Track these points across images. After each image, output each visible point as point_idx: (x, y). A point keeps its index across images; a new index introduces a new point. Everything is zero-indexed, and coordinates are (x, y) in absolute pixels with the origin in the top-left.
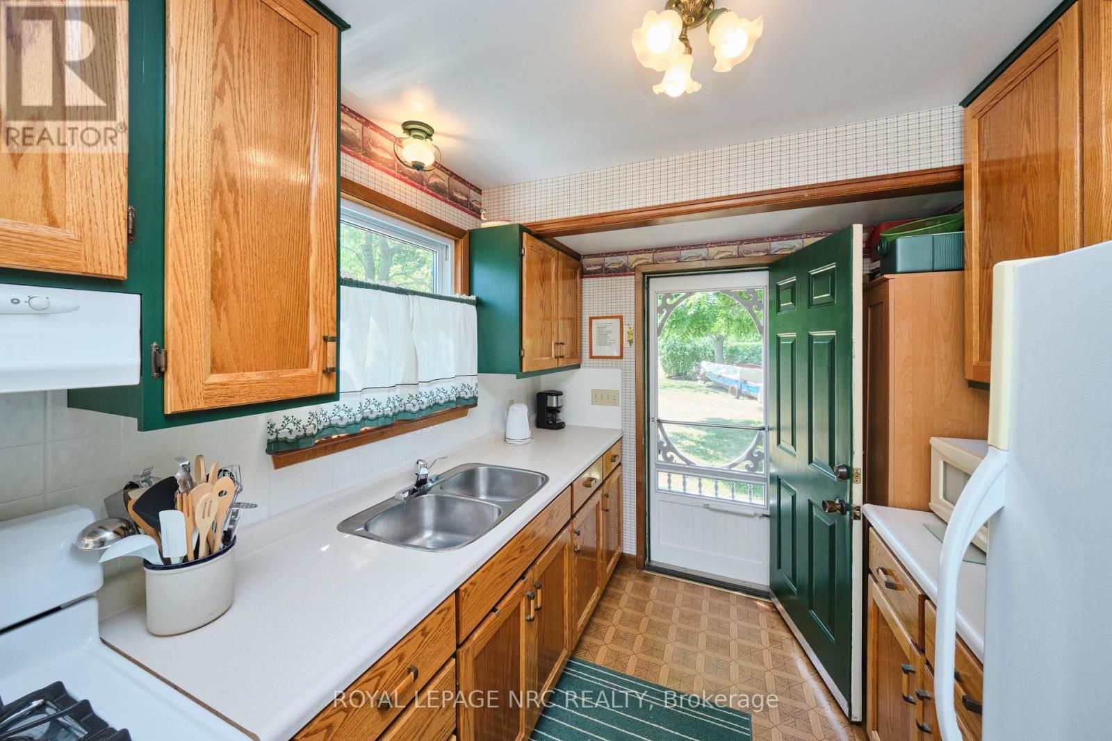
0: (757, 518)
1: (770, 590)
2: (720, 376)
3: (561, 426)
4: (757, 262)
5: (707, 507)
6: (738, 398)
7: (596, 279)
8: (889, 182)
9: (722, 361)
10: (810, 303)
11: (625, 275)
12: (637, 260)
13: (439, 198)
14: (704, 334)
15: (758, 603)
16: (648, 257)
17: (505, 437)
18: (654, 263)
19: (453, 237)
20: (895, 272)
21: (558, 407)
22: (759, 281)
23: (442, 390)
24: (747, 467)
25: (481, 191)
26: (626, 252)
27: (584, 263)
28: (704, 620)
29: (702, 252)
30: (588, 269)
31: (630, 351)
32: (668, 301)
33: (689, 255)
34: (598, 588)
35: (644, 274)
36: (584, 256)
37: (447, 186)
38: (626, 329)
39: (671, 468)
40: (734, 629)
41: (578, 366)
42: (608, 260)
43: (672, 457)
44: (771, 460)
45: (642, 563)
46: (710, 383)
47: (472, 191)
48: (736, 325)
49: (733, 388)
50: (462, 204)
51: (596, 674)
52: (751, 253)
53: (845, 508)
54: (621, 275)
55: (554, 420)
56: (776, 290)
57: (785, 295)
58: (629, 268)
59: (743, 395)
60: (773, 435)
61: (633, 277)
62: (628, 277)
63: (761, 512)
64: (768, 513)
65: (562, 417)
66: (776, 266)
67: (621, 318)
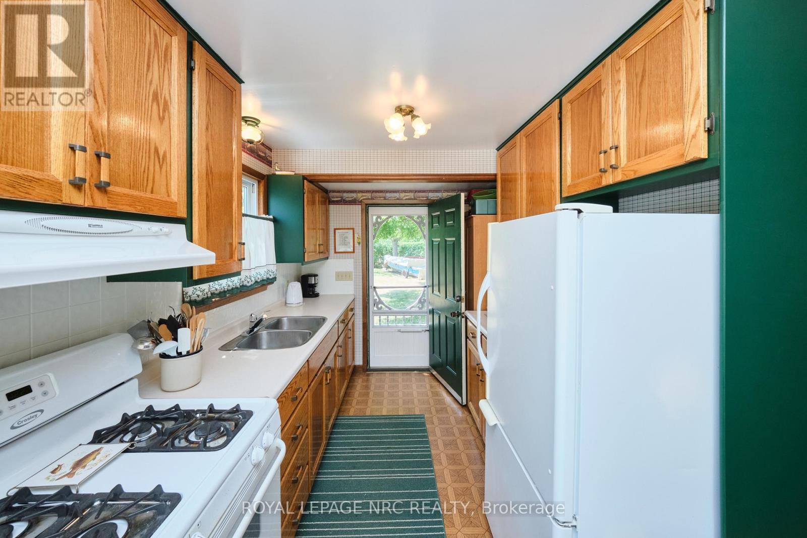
0: (423, 332)
1: (430, 367)
2: (396, 264)
3: (317, 295)
4: (422, 203)
5: (399, 331)
6: (407, 278)
7: (338, 206)
8: (473, 177)
9: (397, 255)
10: (446, 226)
11: (355, 205)
12: (362, 196)
13: (252, 156)
14: (389, 237)
15: (424, 374)
16: (369, 195)
17: (286, 303)
18: (372, 199)
19: (257, 178)
20: (475, 214)
21: (315, 284)
22: (424, 211)
23: (259, 273)
24: (418, 307)
25: (271, 149)
26: (356, 191)
27: (330, 196)
28: (400, 386)
29: (397, 195)
30: (333, 199)
31: (359, 249)
32: (379, 220)
33: (390, 196)
34: (346, 381)
35: (366, 204)
36: (330, 191)
37: (255, 147)
38: (356, 236)
39: (380, 313)
40: (415, 394)
41: (327, 258)
42: (345, 195)
43: (381, 307)
44: (429, 303)
45: (366, 369)
46: (391, 270)
47: (267, 150)
48: (407, 231)
49: (404, 272)
50: (263, 159)
51: (351, 419)
52: (420, 198)
53: (459, 314)
54: (353, 205)
55: (313, 291)
56: (431, 218)
57: (435, 220)
58: (358, 201)
59: (410, 276)
60: (430, 289)
61: (360, 206)
62: (357, 206)
63: (424, 329)
64: (428, 329)
65: (318, 290)
66: (432, 205)
67: (353, 229)
